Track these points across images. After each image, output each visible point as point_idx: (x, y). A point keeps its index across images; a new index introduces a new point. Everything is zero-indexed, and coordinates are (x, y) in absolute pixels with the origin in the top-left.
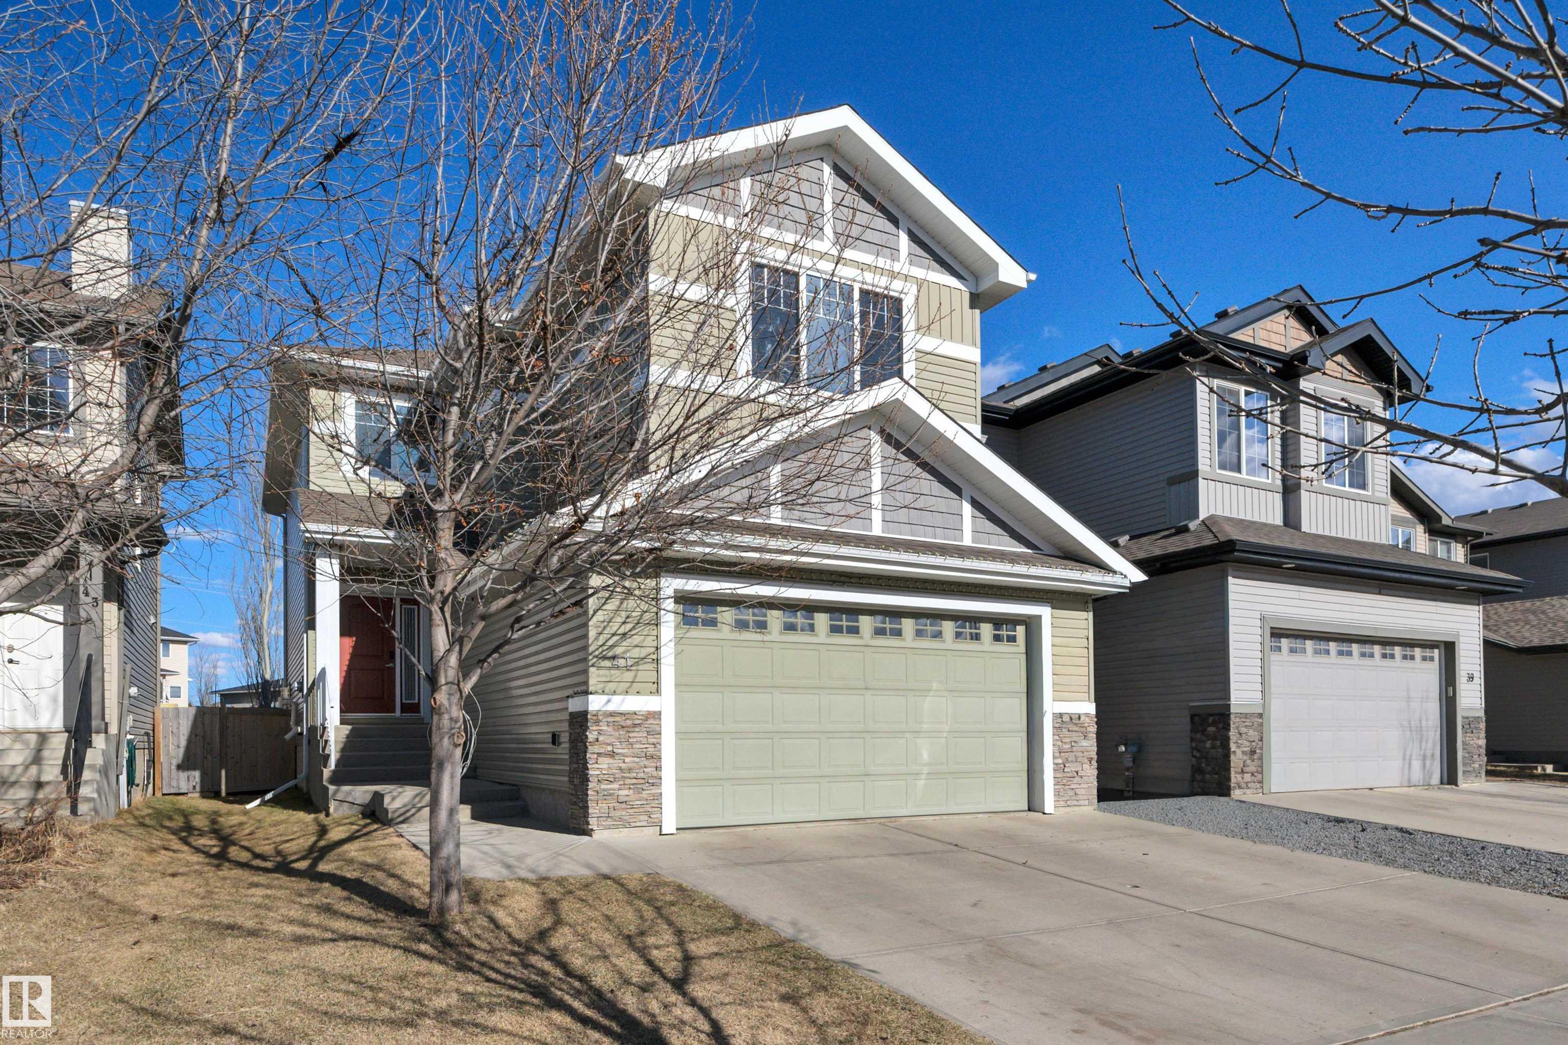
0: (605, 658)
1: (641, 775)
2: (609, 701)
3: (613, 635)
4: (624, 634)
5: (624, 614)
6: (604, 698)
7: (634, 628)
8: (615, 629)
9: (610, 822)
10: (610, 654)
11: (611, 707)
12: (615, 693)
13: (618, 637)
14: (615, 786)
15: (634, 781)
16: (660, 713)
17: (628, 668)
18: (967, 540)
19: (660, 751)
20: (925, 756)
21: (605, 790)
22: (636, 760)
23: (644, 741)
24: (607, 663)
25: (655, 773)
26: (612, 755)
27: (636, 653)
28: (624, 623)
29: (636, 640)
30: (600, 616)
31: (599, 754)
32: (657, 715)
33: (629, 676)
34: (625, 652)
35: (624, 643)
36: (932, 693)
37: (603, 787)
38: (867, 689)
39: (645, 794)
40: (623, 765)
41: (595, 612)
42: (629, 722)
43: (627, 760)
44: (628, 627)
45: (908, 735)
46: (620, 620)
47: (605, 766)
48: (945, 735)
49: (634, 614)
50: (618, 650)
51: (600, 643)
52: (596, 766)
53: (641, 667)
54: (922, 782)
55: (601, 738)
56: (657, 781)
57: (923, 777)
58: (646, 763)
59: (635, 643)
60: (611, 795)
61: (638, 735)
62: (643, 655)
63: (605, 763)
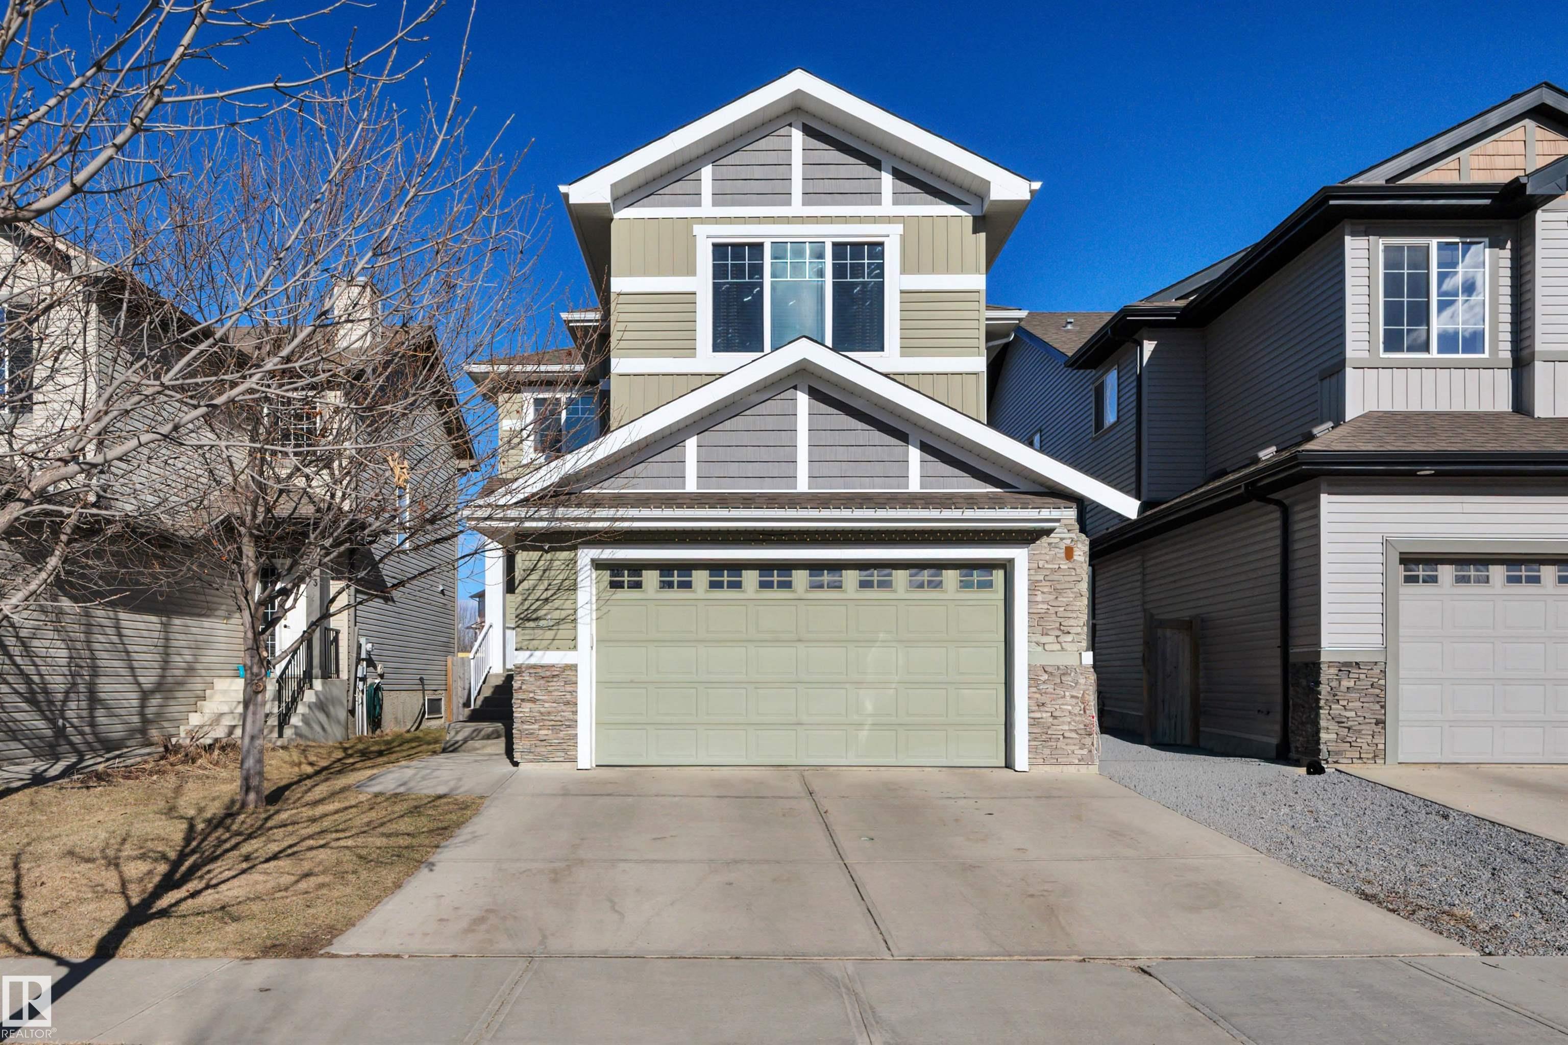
0: (529, 620)
1: (559, 718)
2: (531, 655)
3: (537, 600)
4: (547, 600)
5: (546, 583)
6: (528, 653)
7: (555, 594)
8: (538, 595)
9: (531, 757)
10: (534, 616)
11: (533, 661)
12: (537, 649)
13: (540, 602)
14: (536, 726)
15: (553, 723)
16: (576, 666)
17: (550, 628)
18: (914, 486)
19: (576, 697)
20: (869, 707)
21: (527, 730)
22: (555, 705)
23: (562, 689)
24: (532, 624)
25: (571, 717)
26: (533, 701)
27: (557, 615)
28: (546, 590)
29: (557, 603)
30: (525, 585)
31: (523, 700)
32: (574, 668)
33: (550, 634)
34: (546, 615)
35: (547, 607)
36: (878, 644)
37: (525, 727)
38: (800, 641)
39: (562, 734)
40: (542, 710)
41: (521, 582)
42: (548, 673)
43: (547, 705)
44: (550, 593)
45: (847, 686)
46: (542, 587)
47: (527, 710)
48: (894, 686)
49: (555, 582)
50: (541, 613)
51: (525, 608)
52: (519, 710)
53: (561, 627)
54: (865, 733)
55: (524, 687)
56: (573, 724)
57: (867, 727)
58: (564, 708)
59: (556, 606)
60: (532, 734)
61: (555, 685)
62: (562, 617)
63: (526, 707)
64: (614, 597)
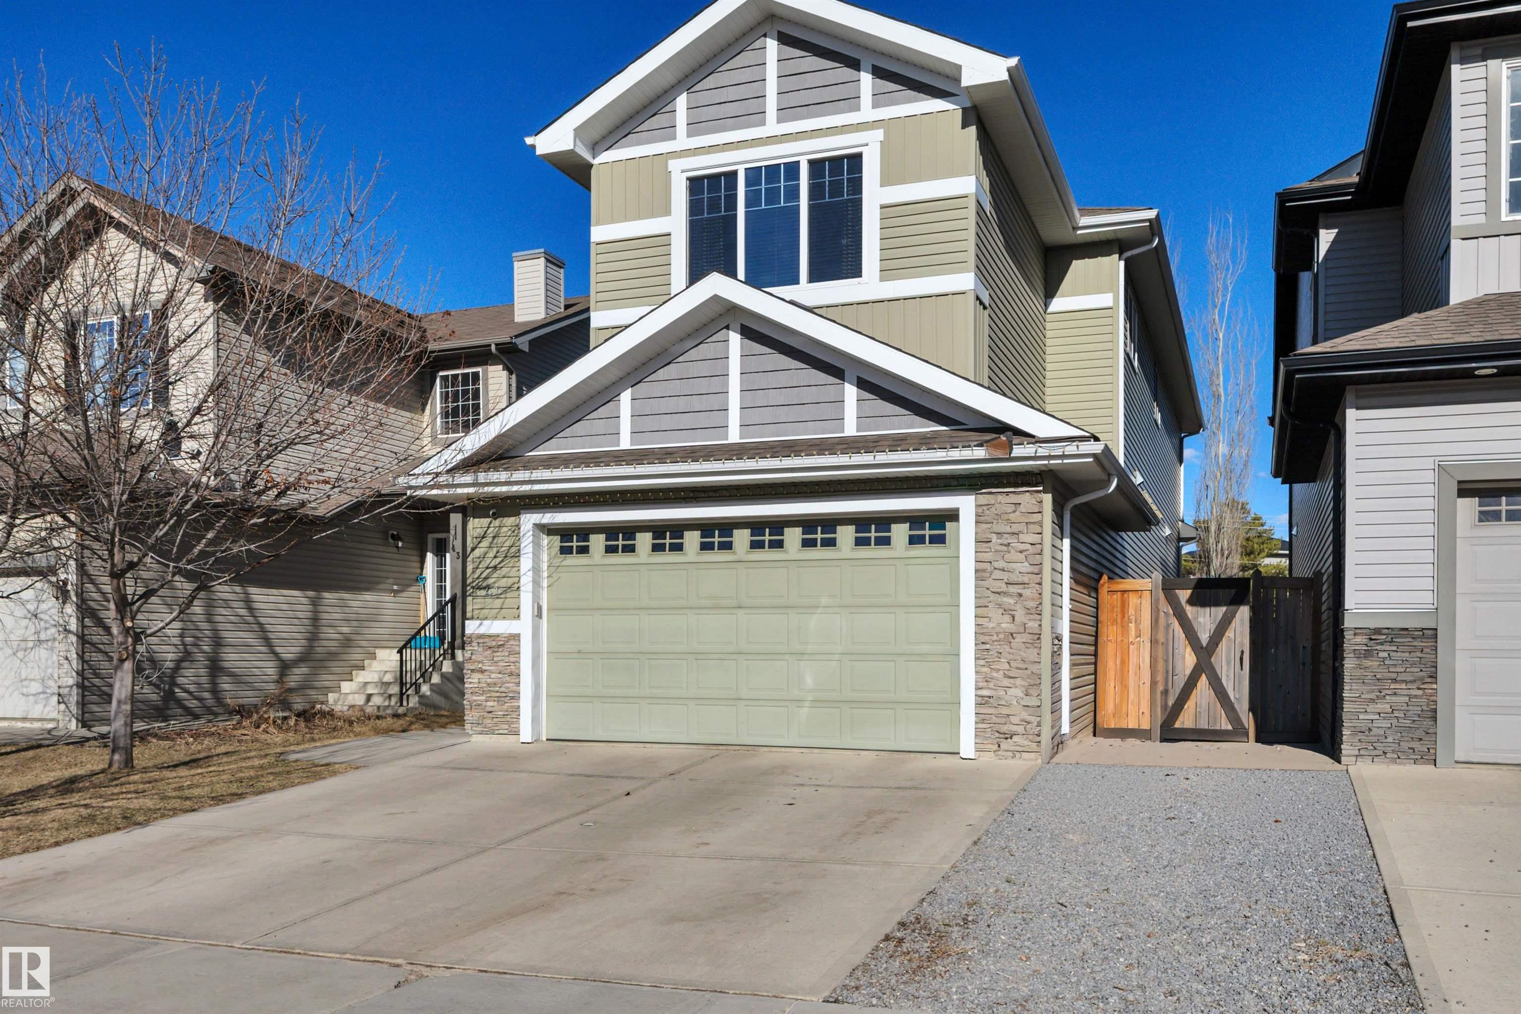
0: (480, 588)
1: (503, 689)
2: (481, 624)
3: (487, 568)
4: (495, 567)
5: (495, 550)
6: (478, 622)
7: (502, 561)
8: (488, 562)
9: (479, 729)
10: (484, 585)
11: (482, 630)
12: (486, 618)
13: (490, 570)
14: (483, 698)
15: (498, 694)
16: (518, 635)
17: (498, 597)
18: (850, 429)
19: (519, 668)
20: (809, 681)
21: (475, 701)
22: (500, 676)
23: (507, 659)
24: (483, 592)
25: (515, 688)
26: (482, 671)
27: (504, 583)
28: (495, 557)
29: (505, 571)
30: (477, 553)
31: (472, 671)
32: (516, 637)
33: (498, 603)
34: (495, 583)
35: (495, 575)
36: (820, 610)
37: (475, 698)
38: (740, 607)
39: (505, 707)
40: (489, 681)
41: (473, 549)
42: (494, 643)
43: (493, 676)
44: (498, 560)
45: (787, 657)
46: (491, 555)
47: (476, 681)
48: (837, 657)
49: (503, 549)
50: (490, 581)
51: (476, 576)
52: (470, 680)
53: (508, 595)
54: (806, 710)
55: (473, 657)
56: (516, 696)
57: (807, 704)
58: (508, 678)
59: (503, 574)
60: (479, 705)
61: (500, 655)
62: (509, 585)
63: (475, 678)
64: (564, 563)
